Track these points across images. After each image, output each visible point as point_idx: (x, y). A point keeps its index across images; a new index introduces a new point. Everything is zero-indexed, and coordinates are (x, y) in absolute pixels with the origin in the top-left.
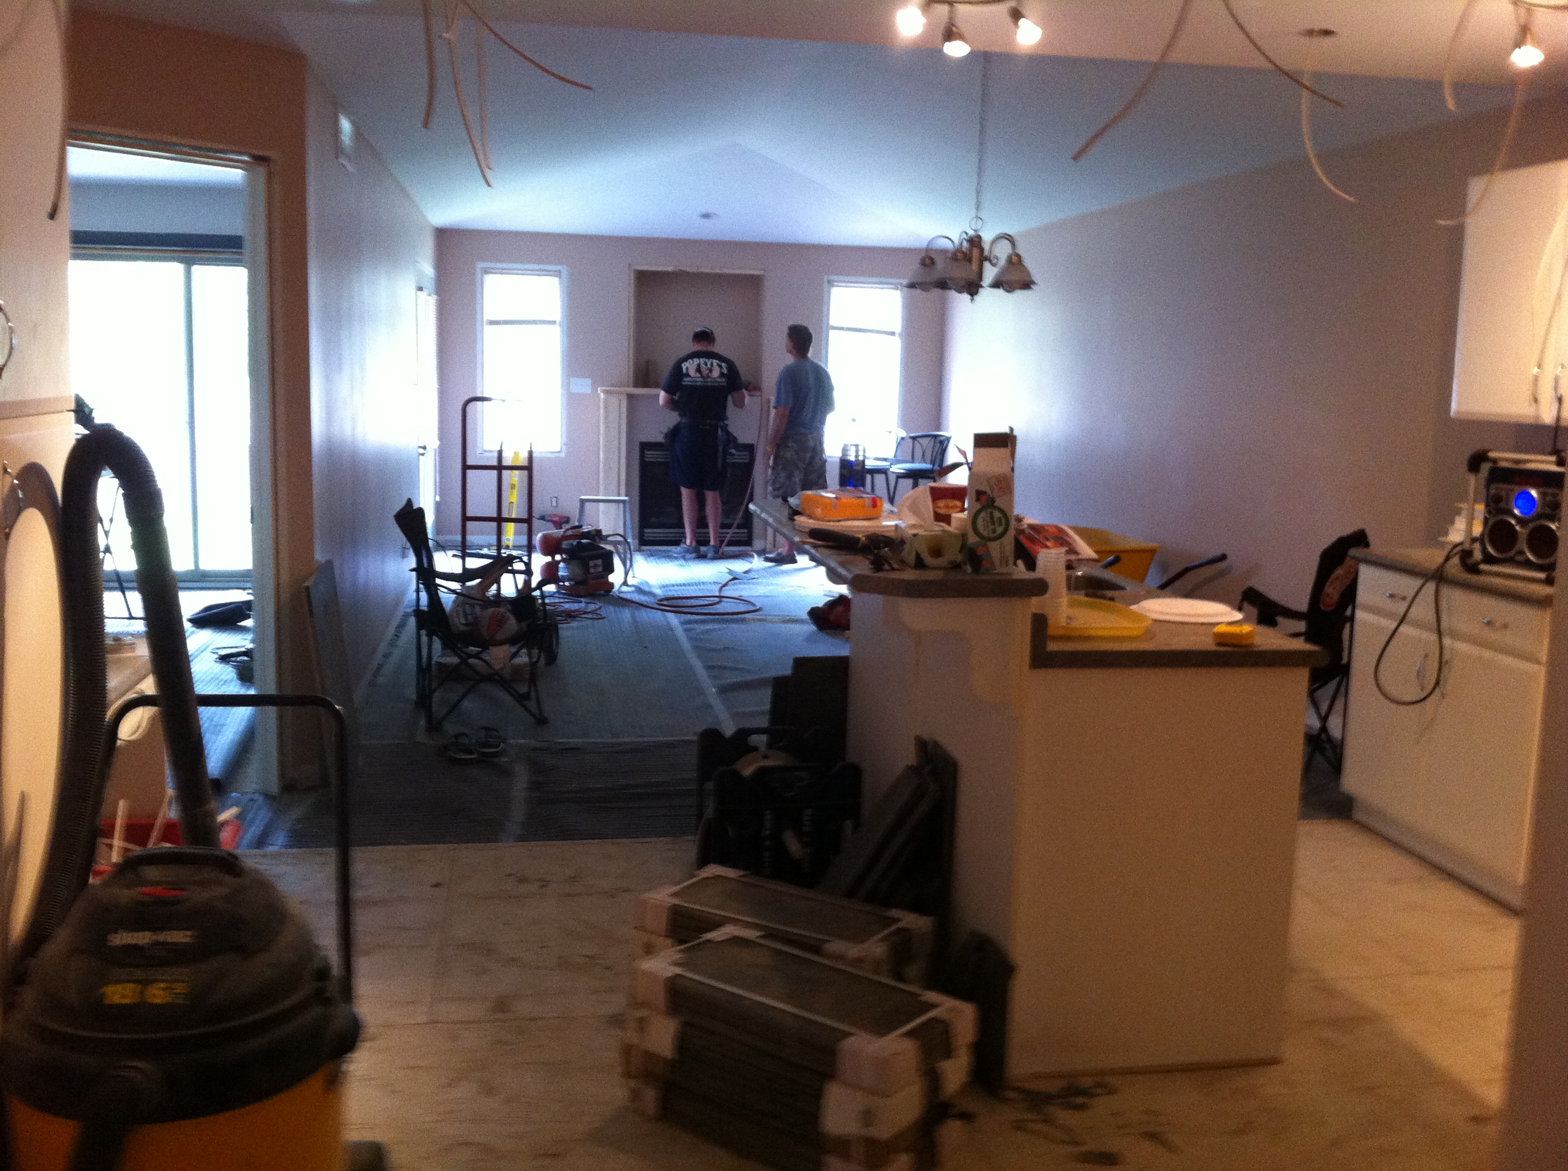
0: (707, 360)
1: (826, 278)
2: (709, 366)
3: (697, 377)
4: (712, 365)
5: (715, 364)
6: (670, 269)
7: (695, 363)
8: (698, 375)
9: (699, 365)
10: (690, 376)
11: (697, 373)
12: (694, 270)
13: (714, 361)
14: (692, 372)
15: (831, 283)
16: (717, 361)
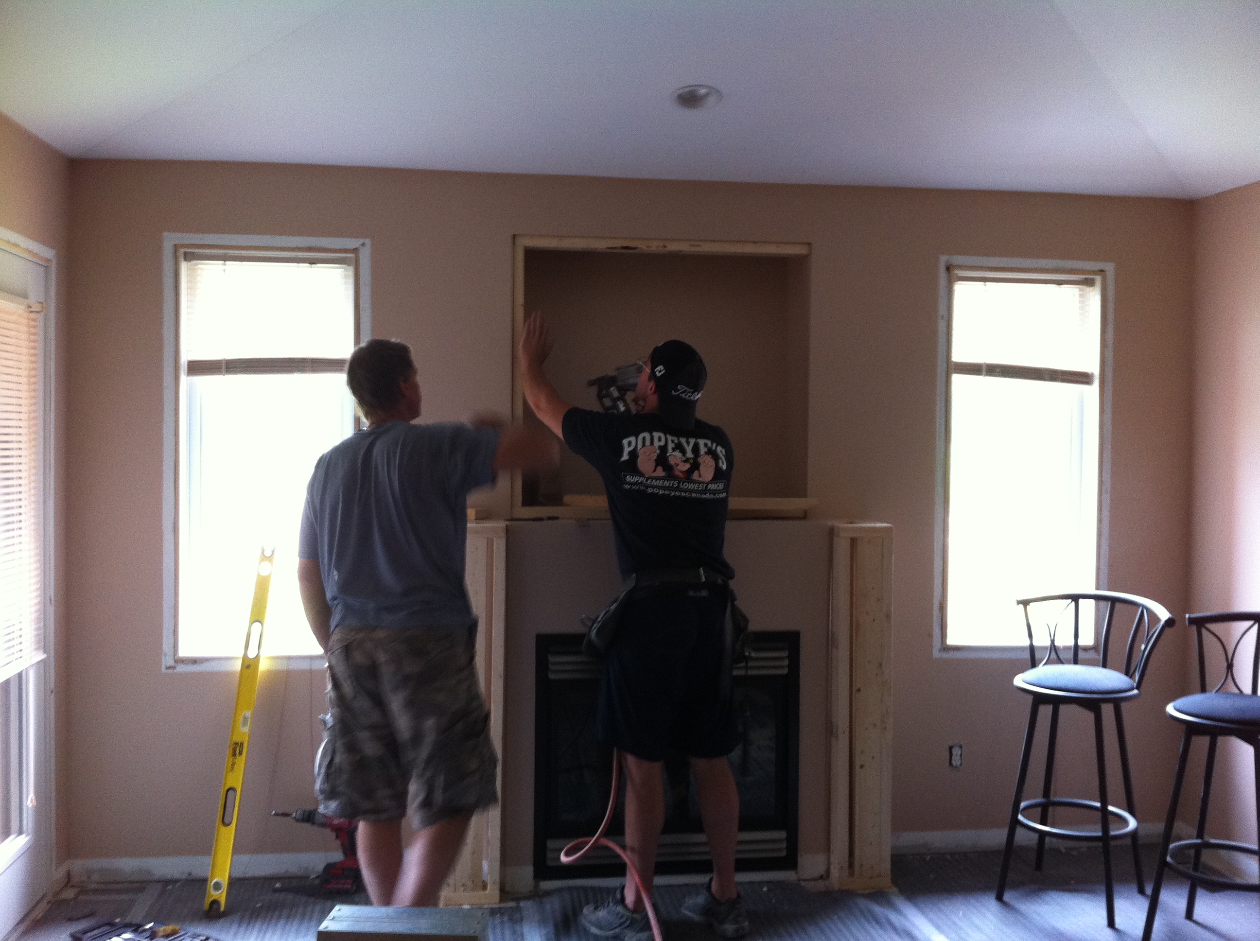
0: (683, 440)
1: (943, 259)
2: (689, 454)
3: (657, 479)
4: (696, 449)
5: (703, 450)
6: (601, 245)
7: (657, 444)
8: (660, 472)
9: (663, 449)
10: (641, 475)
11: (660, 469)
12: (655, 247)
13: (702, 442)
14: (646, 464)
15: (951, 275)
16: (709, 443)
